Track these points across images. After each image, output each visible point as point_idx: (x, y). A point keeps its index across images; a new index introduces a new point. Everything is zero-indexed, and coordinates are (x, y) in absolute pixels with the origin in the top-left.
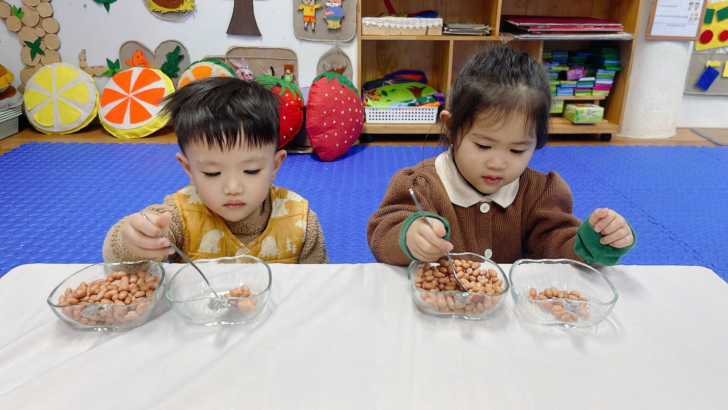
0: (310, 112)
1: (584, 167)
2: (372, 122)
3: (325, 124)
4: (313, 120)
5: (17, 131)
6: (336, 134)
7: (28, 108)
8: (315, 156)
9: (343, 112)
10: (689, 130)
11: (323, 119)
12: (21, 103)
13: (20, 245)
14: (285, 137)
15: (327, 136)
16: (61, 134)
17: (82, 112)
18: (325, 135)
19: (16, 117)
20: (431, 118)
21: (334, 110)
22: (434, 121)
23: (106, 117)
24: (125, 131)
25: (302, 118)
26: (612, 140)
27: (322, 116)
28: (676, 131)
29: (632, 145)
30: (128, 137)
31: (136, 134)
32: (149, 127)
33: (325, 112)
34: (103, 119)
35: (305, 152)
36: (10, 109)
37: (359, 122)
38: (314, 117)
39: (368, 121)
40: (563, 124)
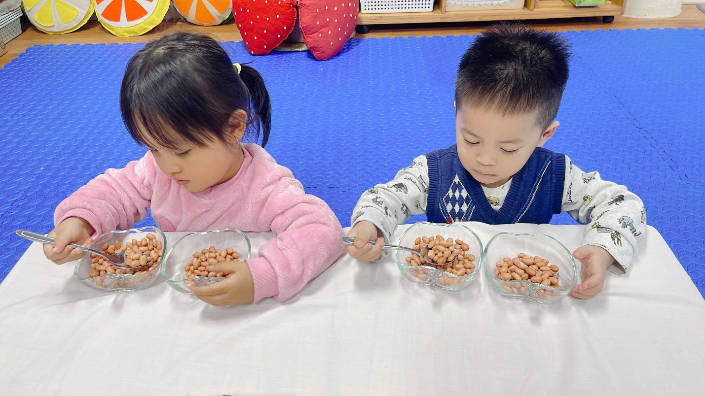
0: (302, 11)
1: (580, 59)
2: (367, 11)
3: (318, 23)
4: (305, 19)
5: (21, 32)
6: (330, 32)
7: (27, 9)
8: (310, 54)
9: (336, 9)
10: (695, 7)
11: (316, 17)
12: (20, 4)
13: (40, 167)
14: (279, 36)
15: (320, 35)
16: (63, 33)
17: (80, 10)
18: (319, 35)
19: (18, 19)
20: (427, 6)
21: (327, 8)
22: (431, 9)
23: (103, 15)
24: (122, 29)
25: (296, 15)
26: (613, 22)
27: (316, 14)
28: (682, 8)
29: (634, 28)
30: (127, 35)
31: (134, 32)
32: (146, 24)
33: (318, 11)
34: (100, 18)
35: (300, 50)
36: (10, 11)
37: (353, 16)
38: (307, 16)
39: (363, 11)
40: (564, 7)
